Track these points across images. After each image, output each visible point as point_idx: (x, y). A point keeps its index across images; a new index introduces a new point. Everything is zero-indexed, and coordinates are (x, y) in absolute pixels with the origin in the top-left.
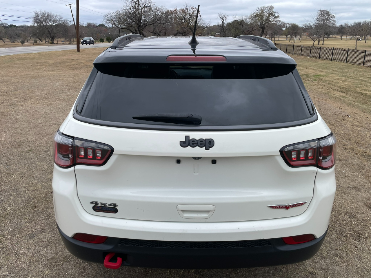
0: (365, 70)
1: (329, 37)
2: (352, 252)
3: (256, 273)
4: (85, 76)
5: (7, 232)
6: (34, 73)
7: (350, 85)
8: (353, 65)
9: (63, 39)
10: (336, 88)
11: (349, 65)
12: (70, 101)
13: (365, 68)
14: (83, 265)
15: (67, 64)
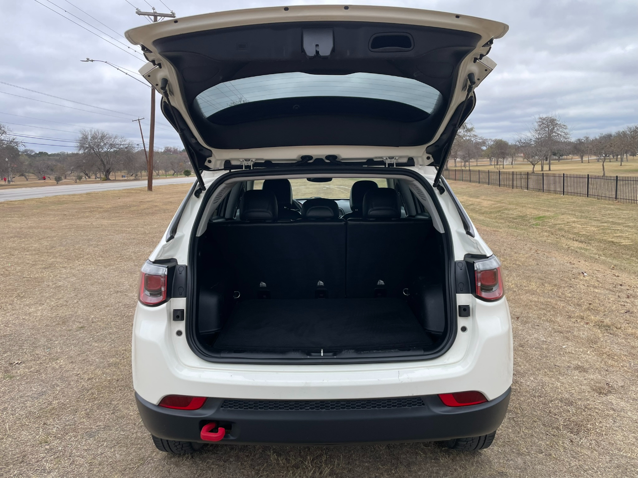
0: (618, 207)
1: (562, 159)
2: (565, 448)
3: (420, 473)
4: (162, 224)
5: (54, 430)
6: (81, 222)
7: (594, 231)
8: (599, 200)
9: (125, 173)
10: (571, 236)
11: (593, 201)
12: (140, 260)
13: (619, 203)
14: (167, 466)
15: (132, 209)
